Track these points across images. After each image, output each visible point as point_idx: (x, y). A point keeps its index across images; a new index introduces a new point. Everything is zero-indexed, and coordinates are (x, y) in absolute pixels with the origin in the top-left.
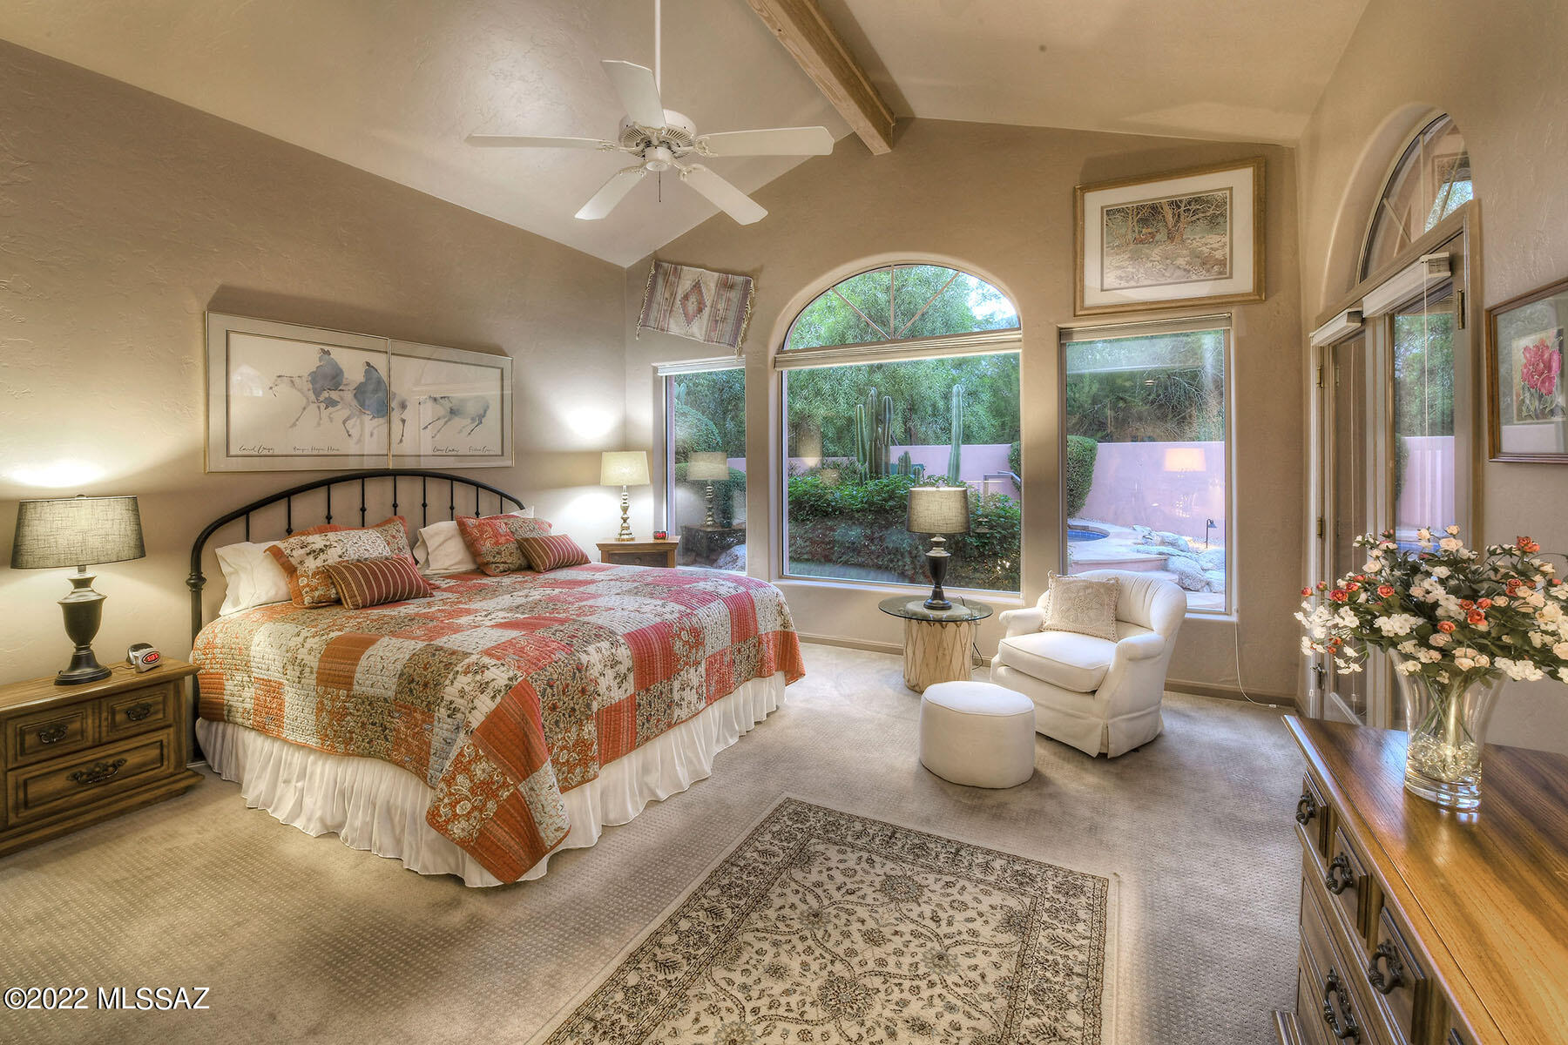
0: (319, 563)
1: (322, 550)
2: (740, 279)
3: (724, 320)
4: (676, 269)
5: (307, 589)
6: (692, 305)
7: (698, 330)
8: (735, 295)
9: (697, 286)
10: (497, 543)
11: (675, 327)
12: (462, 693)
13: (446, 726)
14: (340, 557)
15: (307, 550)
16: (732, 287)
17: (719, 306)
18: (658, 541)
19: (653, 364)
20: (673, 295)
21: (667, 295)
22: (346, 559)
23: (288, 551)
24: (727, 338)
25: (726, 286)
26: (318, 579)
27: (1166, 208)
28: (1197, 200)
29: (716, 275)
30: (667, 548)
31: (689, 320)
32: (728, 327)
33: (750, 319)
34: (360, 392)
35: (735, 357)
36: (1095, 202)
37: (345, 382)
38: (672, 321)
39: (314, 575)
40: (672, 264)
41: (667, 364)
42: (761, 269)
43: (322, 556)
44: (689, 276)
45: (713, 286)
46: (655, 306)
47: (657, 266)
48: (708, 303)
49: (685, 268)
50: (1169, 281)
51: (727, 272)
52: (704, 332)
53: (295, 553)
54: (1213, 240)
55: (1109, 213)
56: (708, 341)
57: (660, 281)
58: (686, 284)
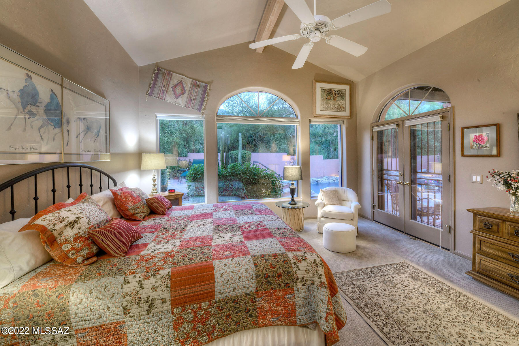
0: (75, 231)
1: (76, 222)
2: (203, 84)
3: (195, 99)
4: (169, 73)
5: (73, 252)
6: (178, 90)
7: (182, 101)
8: (200, 90)
9: (181, 83)
10: (135, 203)
11: (169, 98)
12: (307, 271)
13: (302, 291)
14: (88, 224)
15: (65, 223)
16: (198, 86)
17: (193, 93)
18: (171, 194)
19: (156, 114)
20: (168, 85)
21: (165, 83)
22: (92, 224)
23: (52, 226)
24: (197, 107)
25: (195, 85)
26: (80, 242)
27: (333, 91)
28: (339, 91)
29: (191, 80)
30: (177, 197)
31: (177, 96)
32: (197, 103)
33: (207, 101)
34: (48, 109)
35: (200, 115)
36: (319, 86)
37: (40, 100)
38: (167, 96)
39: (75, 240)
40: (167, 70)
41: (162, 114)
42: (212, 82)
43: (77, 226)
44: (176, 79)
45: (189, 84)
46: (157, 87)
47: (159, 70)
48: (187, 91)
49: (174, 74)
50: (334, 110)
51: (197, 80)
52: (184, 103)
53: (57, 227)
54: (342, 101)
55: (322, 89)
56: (187, 107)
57: (160, 76)
58: (175, 80)
